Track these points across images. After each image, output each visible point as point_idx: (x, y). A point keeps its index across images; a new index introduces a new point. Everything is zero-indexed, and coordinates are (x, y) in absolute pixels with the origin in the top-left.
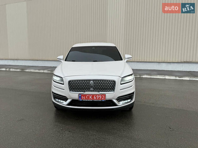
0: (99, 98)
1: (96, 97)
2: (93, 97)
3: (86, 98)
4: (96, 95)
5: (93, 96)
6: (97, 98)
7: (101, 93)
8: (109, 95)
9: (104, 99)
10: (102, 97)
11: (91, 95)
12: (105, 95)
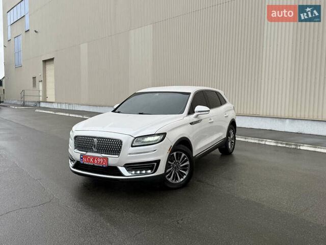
0: (100, 162)
1: (97, 160)
2: (93, 160)
3: (87, 161)
4: (98, 157)
5: (94, 158)
6: (98, 162)
7: (103, 155)
8: (113, 160)
9: (106, 164)
10: (104, 161)
11: (92, 157)
12: (107, 159)
